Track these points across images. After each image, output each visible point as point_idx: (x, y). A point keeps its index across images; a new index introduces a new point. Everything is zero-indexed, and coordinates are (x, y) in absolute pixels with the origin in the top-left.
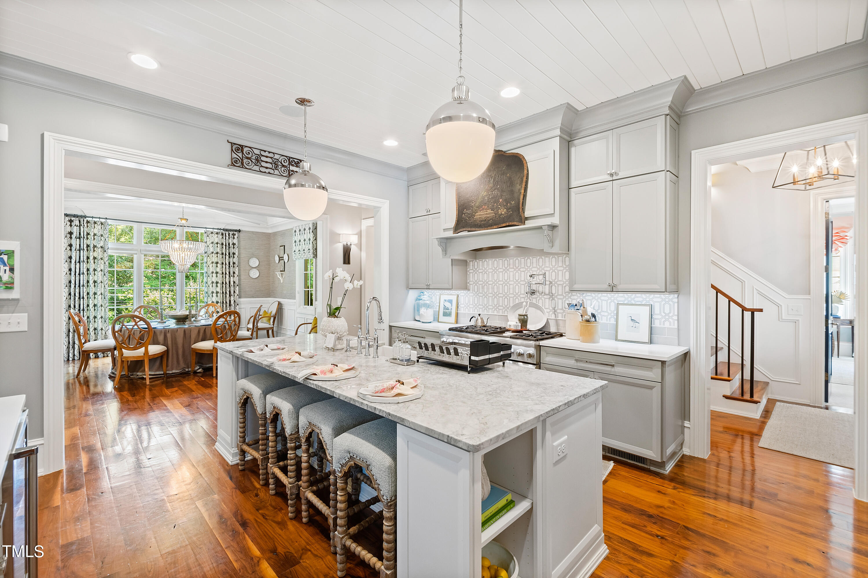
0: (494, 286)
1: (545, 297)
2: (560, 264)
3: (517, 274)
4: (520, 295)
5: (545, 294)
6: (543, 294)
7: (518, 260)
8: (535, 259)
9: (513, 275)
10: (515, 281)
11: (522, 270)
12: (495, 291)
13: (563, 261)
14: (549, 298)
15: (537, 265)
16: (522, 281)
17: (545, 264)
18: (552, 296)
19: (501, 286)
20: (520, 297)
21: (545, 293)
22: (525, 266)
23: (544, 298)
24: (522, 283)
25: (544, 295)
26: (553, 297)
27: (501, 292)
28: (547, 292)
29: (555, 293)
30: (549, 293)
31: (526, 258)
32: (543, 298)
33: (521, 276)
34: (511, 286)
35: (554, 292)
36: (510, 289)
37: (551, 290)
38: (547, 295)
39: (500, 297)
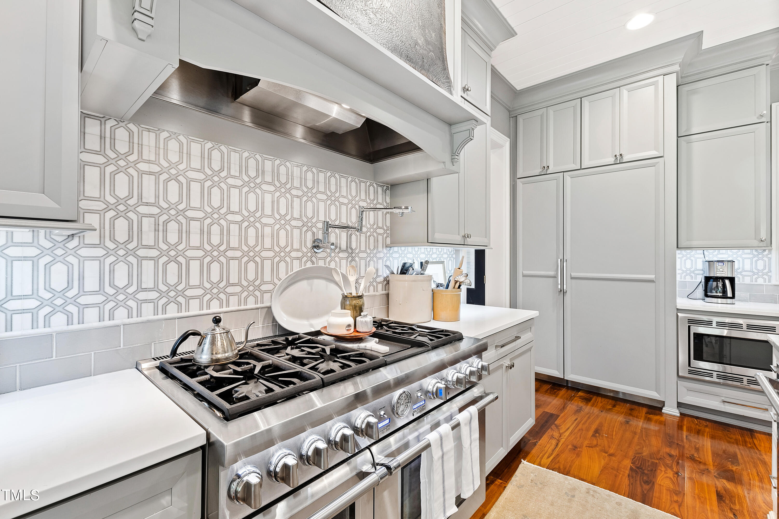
0: (210, 225)
1: (341, 255)
2: (363, 197)
3: (283, 201)
4: (290, 252)
5: (341, 251)
6: (337, 250)
7: (286, 166)
8: (322, 176)
9: (273, 202)
10: (278, 217)
11: (294, 192)
12: (215, 240)
13: (366, 192)
14: (347, 258)
15: (325, 188)
16: (295, 219)
17: (340, 191)
18: (352, 253)
19: (234, 228)
20: (290, 257)
21: (340, 248)
22: (301, 184)
23: (339, 257)
24: (294, 223)
25: (339, 252)
26: (354, 255)
27: (234, 243)
28: (344, 246)
29: (356, 249)
30: (347, 247)
31: (305, 168)
32: (337, 259)
33: (292, 208)
34: (268, 230)
35: (354, 246)
36: (263, 236)
37: (351, 242)
38: (343, 251)
39: (233, 258)
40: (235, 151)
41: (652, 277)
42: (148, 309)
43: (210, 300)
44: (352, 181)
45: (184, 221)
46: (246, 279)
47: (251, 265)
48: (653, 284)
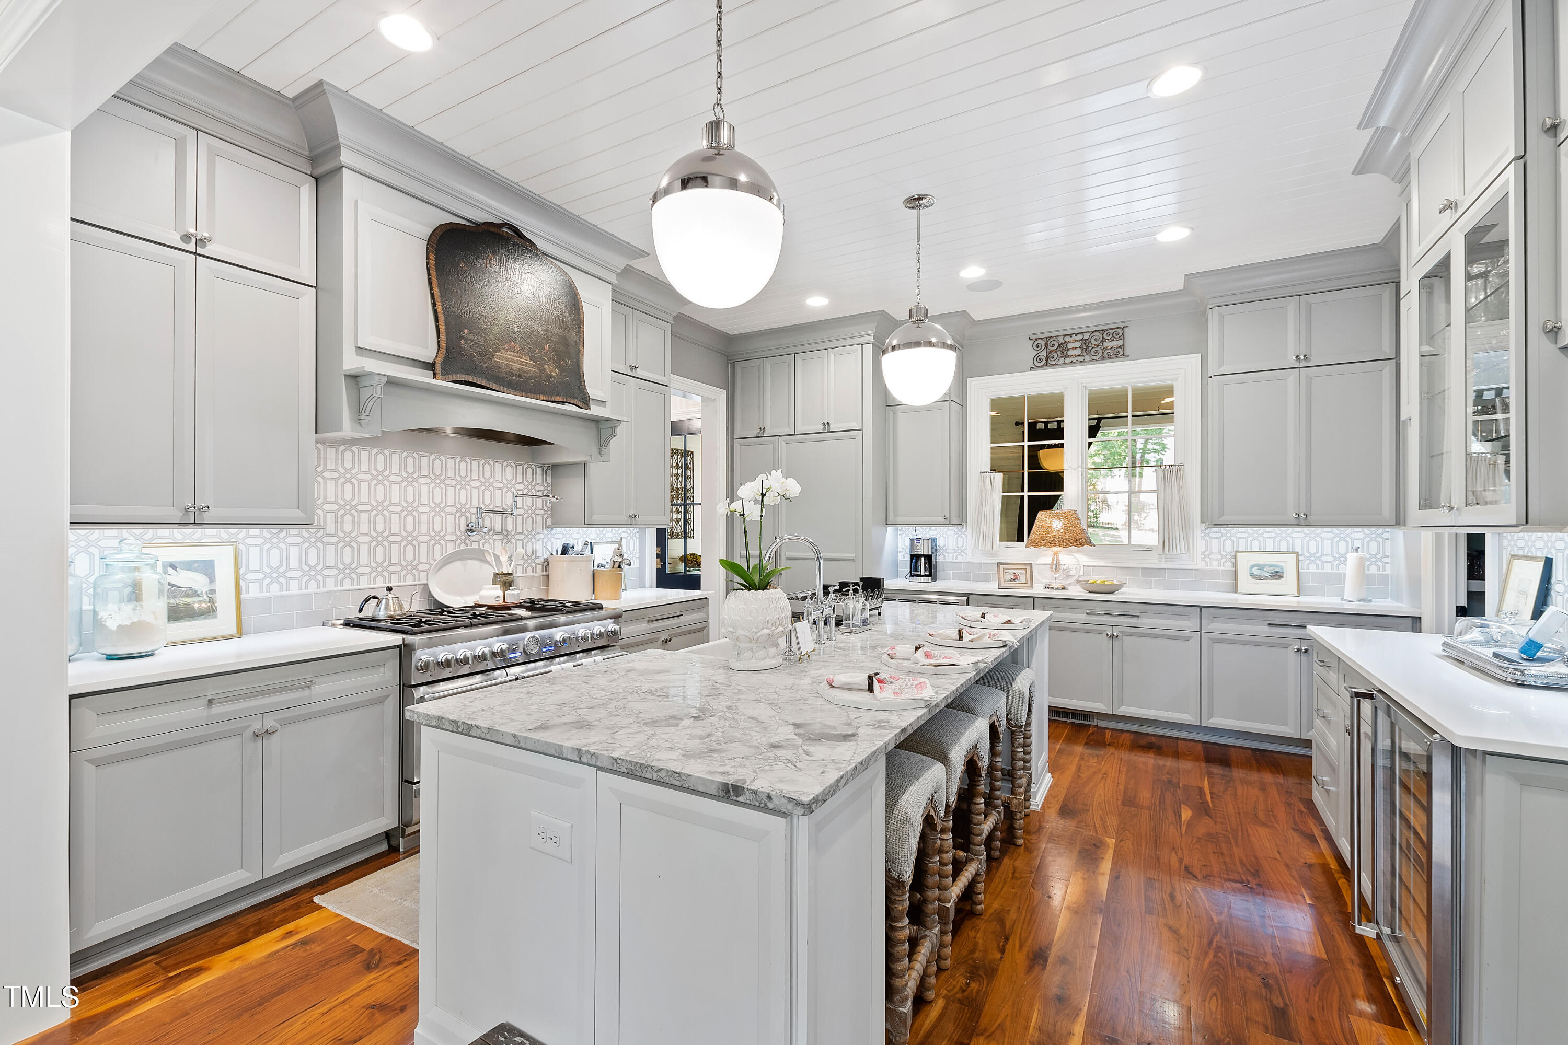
0: (376, 516)
1: (495, 537)
2: (520, 480)
3: (438, 490)
4: (444, 536)
5: (496, 533)
6: (491, 533)
7: (440, 460)
8: (475, 464)
9: (429, 492)
10: (433, 505)
11: (448, 482)
12: (380, 528)
13: (523, 474)
14: (503, 540)
15: (479, 475)
16: (449, 506)
17: (495, 477)
18: (508, 535)
19: (395, 518)
20: (444, 540)
21: (495, 531)
22: (455, 474)
23: (493, 540)
24: (448, 510)
25: (493, 535)
26: (509, 537)
27: (395, 530)
28: (498, 528)
29: (512, 531)
30: (502, 529)
31: (458, 459)
32: (491, 541)
33: (446, 496)
34: (424, 518)
35: (509, 528)
36: (419, 522)
37: (506, 524)
38: (498, 533)
39: (394, 543)
40: (395, 453)
41: (852, 556)
42: (330, 582)
43: (376, 577)
44: (507, 466)
45: (356, 514)
46: (405, 560)
47: (410, 548)
48: (852, 563)
